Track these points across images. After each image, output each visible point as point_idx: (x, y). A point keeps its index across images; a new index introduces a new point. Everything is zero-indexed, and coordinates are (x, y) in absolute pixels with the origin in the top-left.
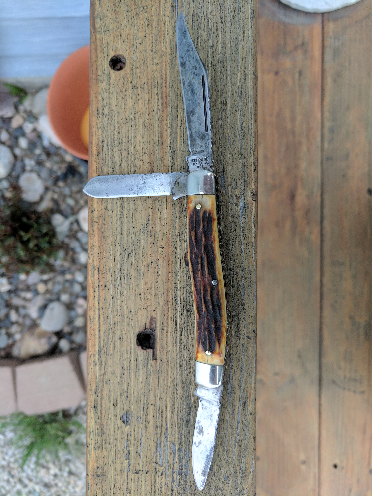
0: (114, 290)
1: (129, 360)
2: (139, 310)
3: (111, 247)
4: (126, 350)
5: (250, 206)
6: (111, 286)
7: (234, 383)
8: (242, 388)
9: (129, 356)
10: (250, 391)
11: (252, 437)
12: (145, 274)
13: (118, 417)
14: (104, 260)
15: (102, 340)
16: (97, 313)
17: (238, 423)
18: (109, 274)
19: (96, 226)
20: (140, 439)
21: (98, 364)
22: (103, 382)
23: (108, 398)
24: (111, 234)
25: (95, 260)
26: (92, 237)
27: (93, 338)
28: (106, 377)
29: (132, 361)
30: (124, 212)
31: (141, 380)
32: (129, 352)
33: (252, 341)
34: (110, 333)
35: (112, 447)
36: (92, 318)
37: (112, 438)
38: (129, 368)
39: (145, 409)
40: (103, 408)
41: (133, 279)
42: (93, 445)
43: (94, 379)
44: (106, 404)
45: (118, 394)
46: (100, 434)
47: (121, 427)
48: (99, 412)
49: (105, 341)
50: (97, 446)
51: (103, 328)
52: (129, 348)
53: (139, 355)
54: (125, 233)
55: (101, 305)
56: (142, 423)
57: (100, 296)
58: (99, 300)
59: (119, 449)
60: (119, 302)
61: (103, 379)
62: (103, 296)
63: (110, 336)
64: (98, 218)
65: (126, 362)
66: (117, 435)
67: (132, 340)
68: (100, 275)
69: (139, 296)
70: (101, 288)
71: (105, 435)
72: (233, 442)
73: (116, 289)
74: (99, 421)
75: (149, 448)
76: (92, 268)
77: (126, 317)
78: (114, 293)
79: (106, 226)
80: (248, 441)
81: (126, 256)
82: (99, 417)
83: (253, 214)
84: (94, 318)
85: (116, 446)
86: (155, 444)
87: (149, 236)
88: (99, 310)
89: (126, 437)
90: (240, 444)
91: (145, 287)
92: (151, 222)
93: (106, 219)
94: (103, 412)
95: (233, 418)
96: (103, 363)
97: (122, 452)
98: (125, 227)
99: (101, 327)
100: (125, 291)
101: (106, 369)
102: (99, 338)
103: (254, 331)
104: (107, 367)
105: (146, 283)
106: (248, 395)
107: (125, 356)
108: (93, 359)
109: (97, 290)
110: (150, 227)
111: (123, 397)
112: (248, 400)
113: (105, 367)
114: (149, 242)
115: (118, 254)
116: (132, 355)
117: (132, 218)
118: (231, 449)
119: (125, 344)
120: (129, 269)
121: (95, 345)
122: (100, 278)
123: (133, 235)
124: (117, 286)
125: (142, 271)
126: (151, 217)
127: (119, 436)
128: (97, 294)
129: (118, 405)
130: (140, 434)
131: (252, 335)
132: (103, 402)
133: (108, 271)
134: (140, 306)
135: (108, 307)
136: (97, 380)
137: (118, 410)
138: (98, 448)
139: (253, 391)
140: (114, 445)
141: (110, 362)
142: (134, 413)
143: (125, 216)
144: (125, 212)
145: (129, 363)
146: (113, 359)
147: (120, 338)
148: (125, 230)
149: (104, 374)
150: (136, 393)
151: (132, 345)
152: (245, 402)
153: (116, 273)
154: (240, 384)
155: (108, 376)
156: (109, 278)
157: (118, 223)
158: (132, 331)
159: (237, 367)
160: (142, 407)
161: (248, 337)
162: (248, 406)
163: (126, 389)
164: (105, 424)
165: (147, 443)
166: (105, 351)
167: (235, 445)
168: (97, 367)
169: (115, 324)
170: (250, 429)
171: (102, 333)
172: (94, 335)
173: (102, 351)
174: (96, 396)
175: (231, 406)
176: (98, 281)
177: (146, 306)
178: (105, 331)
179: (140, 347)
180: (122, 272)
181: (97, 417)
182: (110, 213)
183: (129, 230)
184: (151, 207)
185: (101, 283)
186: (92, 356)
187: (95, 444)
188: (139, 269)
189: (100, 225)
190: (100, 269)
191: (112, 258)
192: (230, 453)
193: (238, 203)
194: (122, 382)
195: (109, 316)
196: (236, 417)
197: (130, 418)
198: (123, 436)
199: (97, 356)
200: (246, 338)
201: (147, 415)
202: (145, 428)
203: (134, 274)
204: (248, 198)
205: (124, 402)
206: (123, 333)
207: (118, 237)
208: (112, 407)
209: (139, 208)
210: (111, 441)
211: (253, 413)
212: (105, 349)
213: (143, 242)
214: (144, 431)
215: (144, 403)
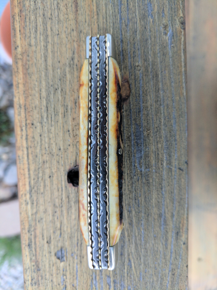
0: (41, 128)
1: (60, 198)
2: (69, 147)
3: (36, 83)
4: (56, 188)
5: (178, 35)
6: (38, 124)
7: (167, 215)
8: (175, 219)
9: (60, 194)
10: (182, 222)
11: (185, 265)
12: (73, 110)
13: (53, 254)
14: (30, 98)
15: (32, 178)
16: (25, 152)
17: (171, 253)
18: (35, 112)
19: (20, 63)
20: (75, 274)
21: (30, 203)
22: (35, 220)
23: (41, 236)
24: (36, 70)
25: (21, 98)
26: (17, 75)
27: (23, 178)
28: (38, 216)
29: (64, 199)
30: (48, 47)
31: (73, 217)
32: (60, 190)
33: (184, 172)
34: (41, 172)
35: (49, 282)
36: (21, 158)
37: (48, 274)
38: (61, 206)
39: (79, 244)
40: (37, 245)
41: (60, 115)
42: (30, 281)
43: (26, 219)
44: (41, 242)
45: (52, 231)
46: (36, 271)
47: (56, 263)
48: (33, 250)
49: (35, 180)
50: (33, 282)
51: (32, 167)
52: (60, 186)
53: (70, 192)
54: (50, 68)
55: (30, 144)
56: (77, 259)
57: (28, 134)
58: (27, 139)
59: (55, 283)
60: (47, 140)
61: (35, 218)
62: (30, 135)
63: (40, 175)
64: (22, 54)
65: (57, 200)
66: (52, 270)
67: (63, 177)
68: (27, 113)
69: (68, 133)
70: (28, 126)
71: (41, 272)
72: (167, 271)
73: (44, 127)
74: (34, 258)
75: (85, 281)
76: (18, 106)
77: (55, 154)
78: (41, 130)
79: (31, 63)
80: (181, 269)
81: (52, 93)
82: (34, 254)
83: (182, 43)
84: (23, 158)
85: (52, 281)
86: (91, 278)
87: (75, 70)
88: (27, 148)
89: (62, 272)
90: (173, 273)
91: (73, 123)
92: (76, 56)
93: (30, 55)
94: (38, 250)
95: (167, 248)
96: (35, 203)
97: (58, 286)
98: (50, 62)
99: (30, 166)
100: (53, 129)
101: (38, 208)
102: (30, 177)
103: (186, 162)
104: (38, 205)
105: (74, 119)
106: (181, 225)
107: (56, 194)
108: (24, 198)
109: (24, 128)
110: (76, 61)
111: (56, 234)
112: (181, 230)
113: (37, 205)
114: (75, 76)
115: (43, 90)
116: (64, 192)
117: (57, 52)
118: (165, 278)
119: (55, 182)
120: (56, 105)
121: (25, 185)
122: (27, 116)
123: (59, 70)
124: (44, 124)
125: (69, 107)
126: (76, 51)
127: (54, 271)
128: (24, 133)
129: (52, 243)
130: (75, 269)
131: (184, 167)
132: (37, 240)
133: (34, 108)
134: (69, 143)
135: (36, 145)
136: (30, 219)
137: (52, 247)
138: (35, 283)
139: (185, 222)
140: (50, 280)
141: (41, 201)
142: (69, 249)
143: (50, 51)
144: (50, 47)
145: (60, 201)
146: (44, 197)
147: (50, 177)
148: (51, 65)
149: (36, 213)
150: (69, 231)
151: (63, 183)
152: (178, 233)
153: (43, 110)
154: (173, 216)
155: (41, 214)
156: (36, 115)
157: (43, 59)
158: (62, 169)
159: (170, 198)
160: (76, 243)
161: (180, 169)
162: (181, 236)
163: (59, 226)
164: (40, 260)
165: (82, 277)
166: (36, 190)
167: (169, 274)
168: (29, 206)
169: (44, 162)
170: (183, 258)
171: (31, 172)
172: (24, 175)
173: (33, 191)
174: (30, 234)
175: (164, 238)
176: (24, 120)
177: (75, 143)
178: (35, 170)
179: (71, 184)
180: (49, 109)
181: (32, 255)
182: (34, 48)
183: (54, 65)
184: (75, 39)
185: (28, 122)
186: (23, 195)
187: (32, 280)
188: (66, 104)
189: (24, 62)
190: (26, 107)
191: (37, 95)
192: (164, 281)
193: (166, 32)
194: (54, 219)
195: (38, 155)
196: (169, 247)
197: (65, 254)
198: (58, 271)
199: (28, 196)
200: (178, 170)
201: (81, 250)
202: (79, 262)
203: (61, 110)
204: (177, 26)
205: (57, 239)
206: (53, 171)
207: (43, 73)
208: (46, 245)
209: (64, 41)
210: (47, 277)
211: (186, 242)
212: (36, 188)
213: (68, 76)
214: (79, 266)
215: (78, 240)
